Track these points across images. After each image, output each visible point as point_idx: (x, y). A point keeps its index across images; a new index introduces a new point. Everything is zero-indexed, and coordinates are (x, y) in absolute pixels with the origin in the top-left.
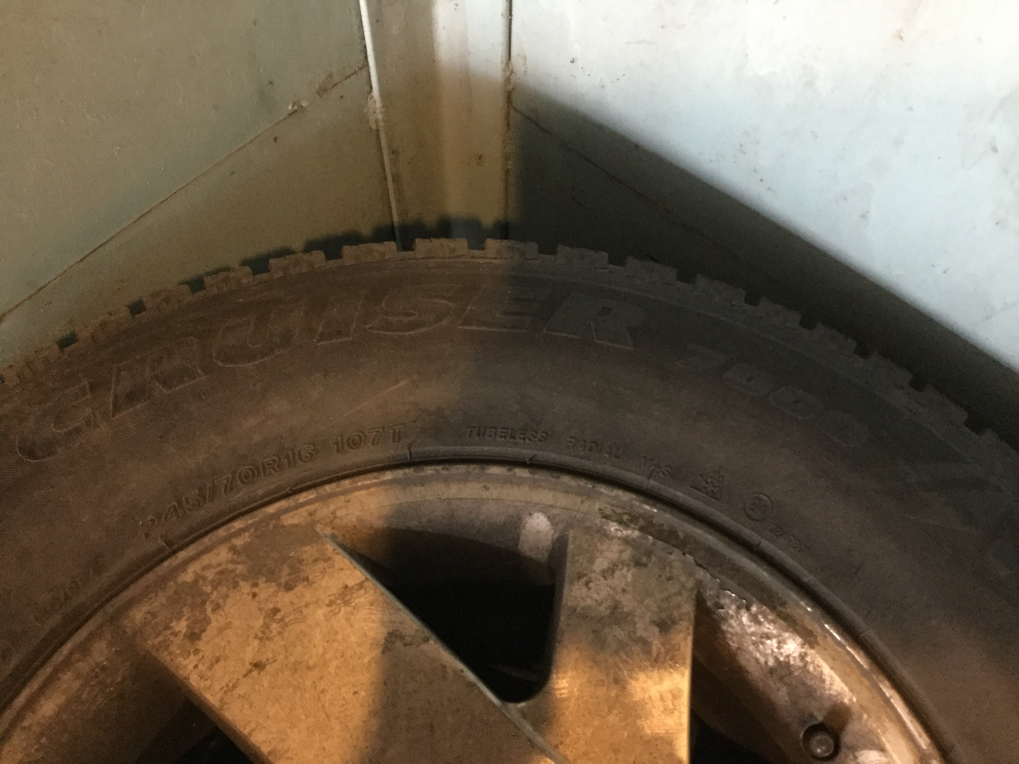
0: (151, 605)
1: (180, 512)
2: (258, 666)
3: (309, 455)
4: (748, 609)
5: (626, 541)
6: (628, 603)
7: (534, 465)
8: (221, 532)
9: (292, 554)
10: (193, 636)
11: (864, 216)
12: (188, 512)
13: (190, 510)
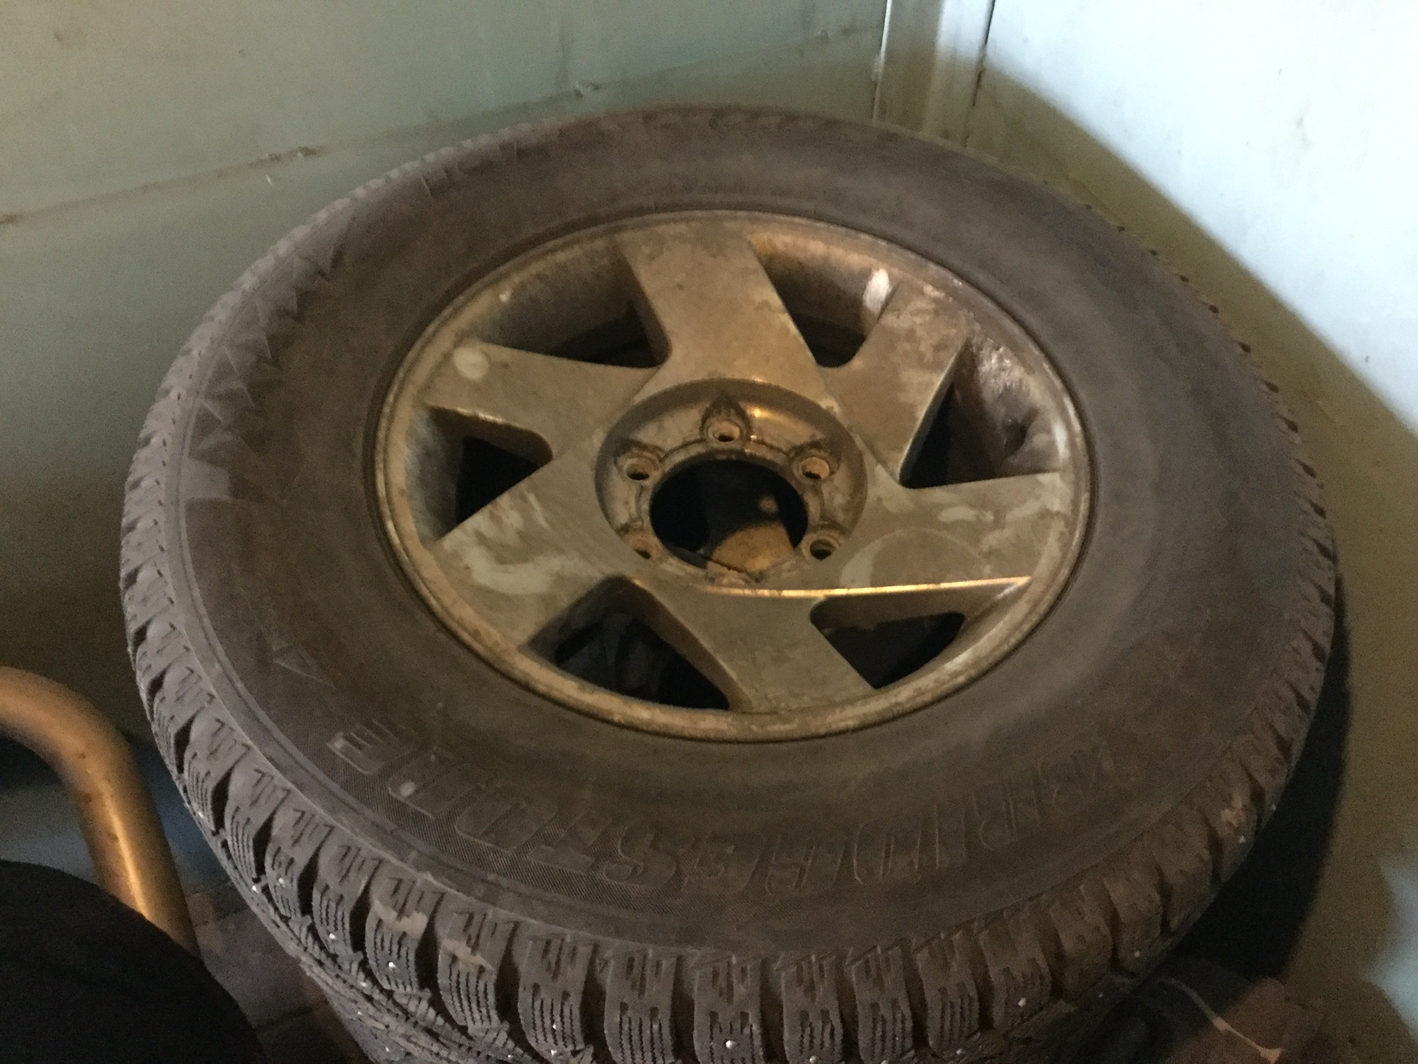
0: (635, 234)
1: (669, 192)
2: (680, 287)
4: (998, 349)
5: (935, 300)
6: (920, 332)
7: (891, 240)
8: (686, 214)
9: (722, 240)
10: (651, 258)
11: (1179, 153)
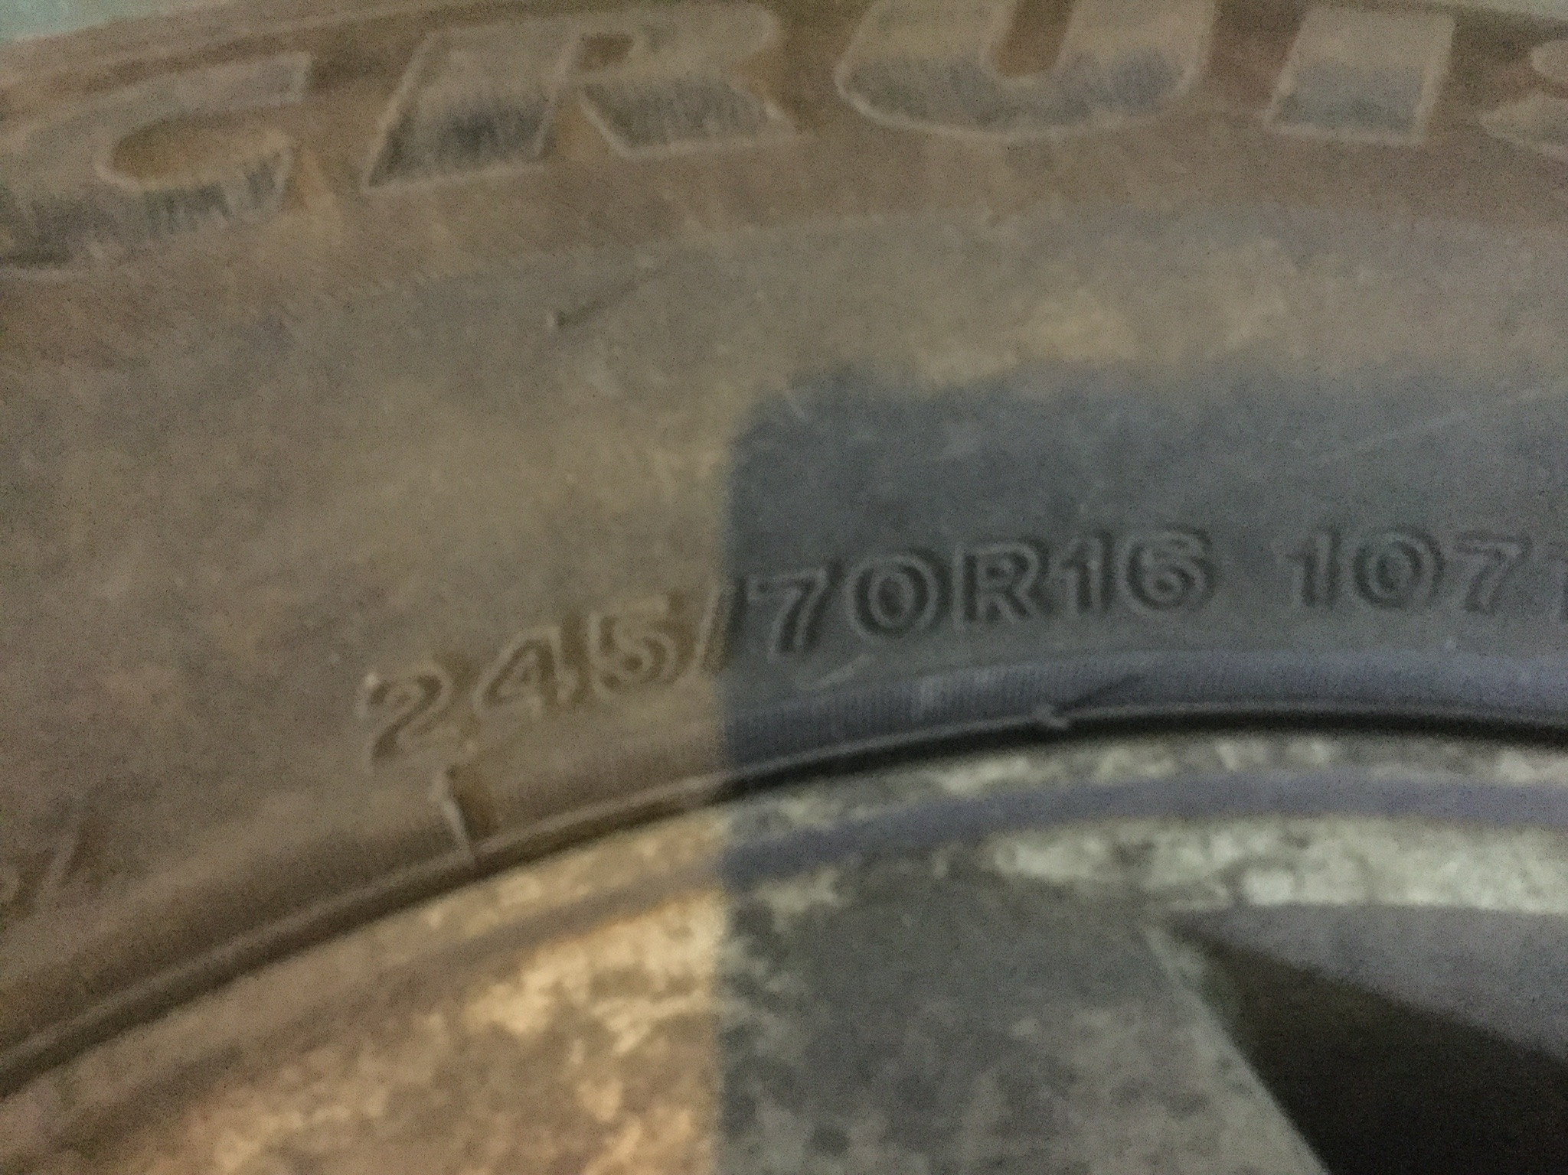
0: (308, 1113)
1: (566, 680)
3: (1174, 579)
9: (1025, 1028)
12: (599, 689)
13: (611, 682)
